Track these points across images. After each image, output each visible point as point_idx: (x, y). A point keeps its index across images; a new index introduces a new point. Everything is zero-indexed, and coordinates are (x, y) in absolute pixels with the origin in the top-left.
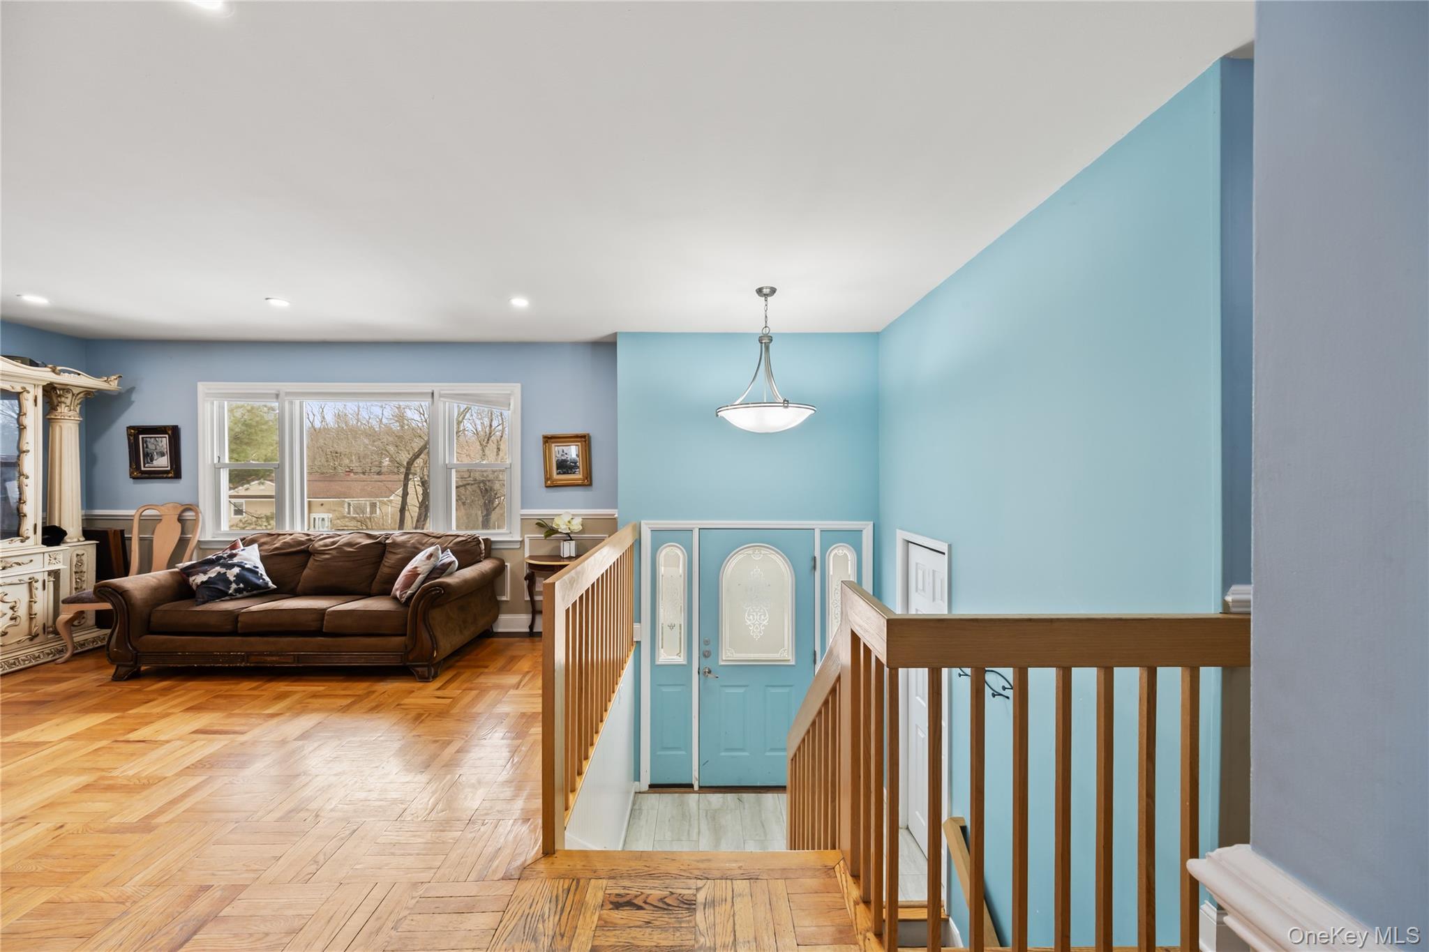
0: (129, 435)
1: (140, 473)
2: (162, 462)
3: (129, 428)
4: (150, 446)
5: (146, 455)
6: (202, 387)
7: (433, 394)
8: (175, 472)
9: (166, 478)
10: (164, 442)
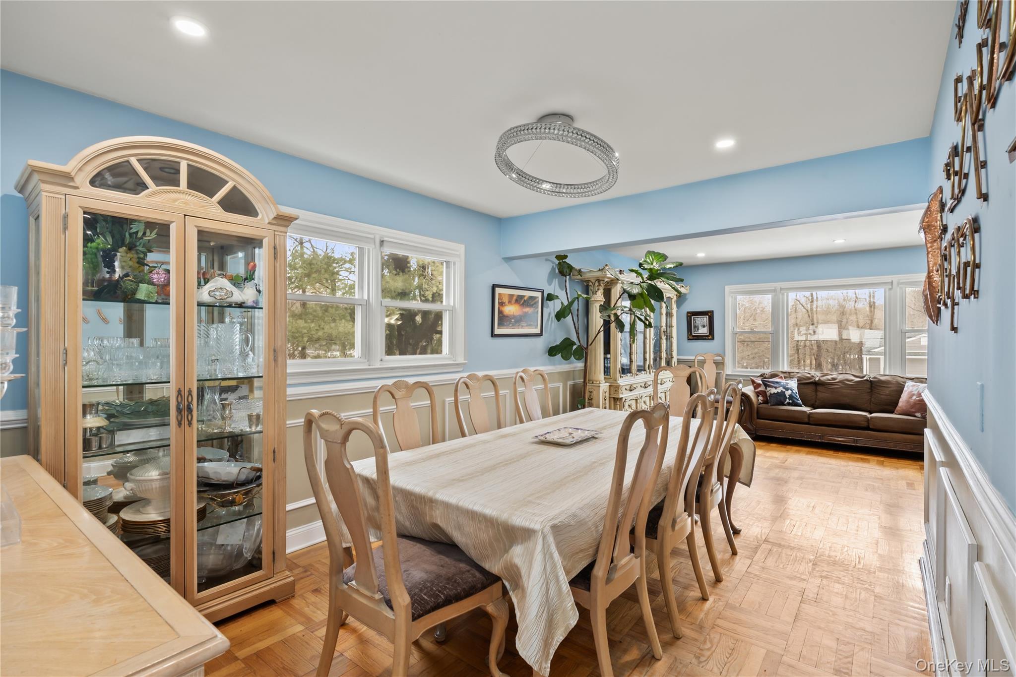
0: (687, 316)
1: (692, 337)
2: (704, 331)
3: (688, 313)
4: (697, 322)
5: (695, 327)
6: (727, 288)
7: (892, 282)
8: (711, 336)
9: (706, 339)
10: (705, 320)
